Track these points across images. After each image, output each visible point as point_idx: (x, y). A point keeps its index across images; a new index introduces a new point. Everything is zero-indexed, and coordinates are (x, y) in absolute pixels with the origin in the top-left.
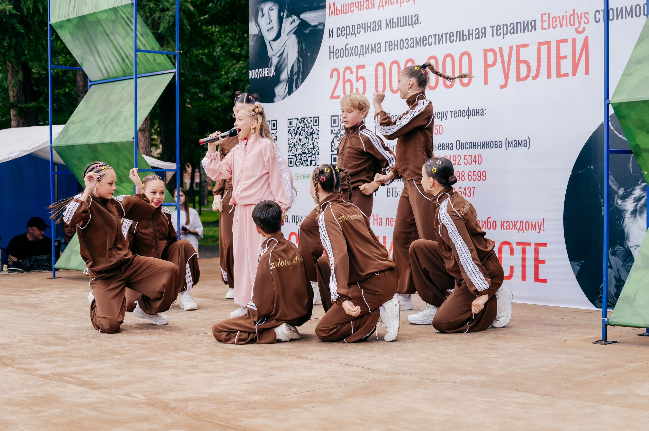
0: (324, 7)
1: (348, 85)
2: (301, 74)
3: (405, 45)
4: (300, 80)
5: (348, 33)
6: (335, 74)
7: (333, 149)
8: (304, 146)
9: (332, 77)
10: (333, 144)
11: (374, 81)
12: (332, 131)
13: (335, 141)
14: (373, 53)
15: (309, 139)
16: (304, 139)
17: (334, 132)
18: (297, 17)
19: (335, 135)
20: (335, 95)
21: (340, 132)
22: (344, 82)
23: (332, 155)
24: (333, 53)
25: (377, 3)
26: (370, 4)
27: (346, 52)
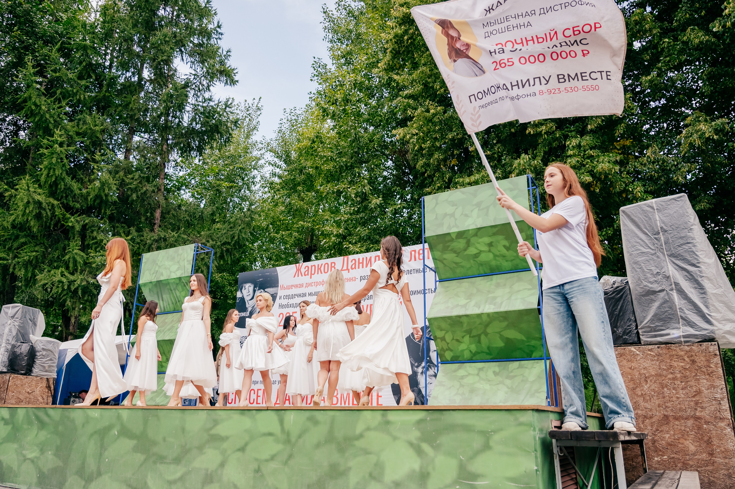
0: (278, 286)
5: (289, 298)
18: (264, 290)
24: (281, 306)
25: (304, 285)
26: (301, 286)
27: (287, 306)
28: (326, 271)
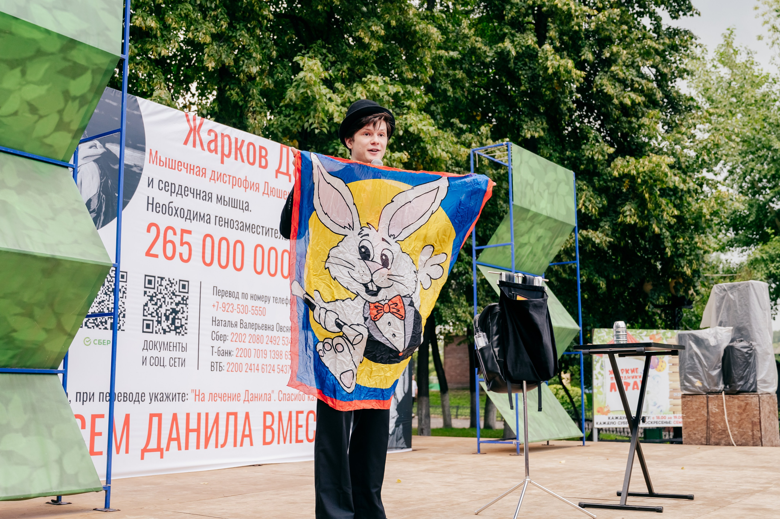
0: (143, 150)
1: (169, 246)
2: (102, 214)
3: (235, 224)
4: (101, 222)
5: (173, 191)
6: (154, 229)
7: (146, 314)
8: (102, 304)
9: (149, 230)
10: (146, 308)
11: (201, 250)
12: (145, 293)
13: (150, 304)
14: (202, 222)
15: (110, 296)
16: (103, 295)
17: (148, 294)
18: (101, 143)
19: (149, 298)
20: (152, 252)
21: (156, 295)
22: (165, 242)
23: (144, 320)
24: (152, 205)
25: (209, 174)
26: (201, 172)
27: (167, 209)
28: (251, 160)
